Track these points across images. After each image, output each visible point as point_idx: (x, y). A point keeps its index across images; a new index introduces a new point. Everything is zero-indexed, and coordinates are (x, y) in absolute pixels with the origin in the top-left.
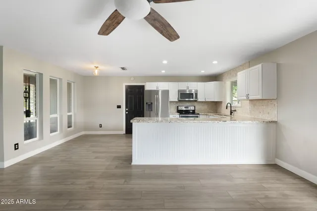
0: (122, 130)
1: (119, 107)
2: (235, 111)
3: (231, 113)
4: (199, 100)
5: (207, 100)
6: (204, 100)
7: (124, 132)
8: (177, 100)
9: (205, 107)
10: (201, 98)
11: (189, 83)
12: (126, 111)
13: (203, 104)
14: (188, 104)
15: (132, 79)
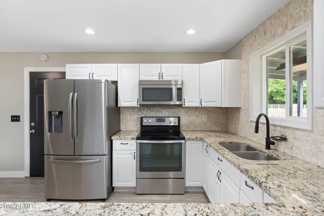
0: (22, 169)
1: (16, 119)
2: (284, 139)
3: (269, 144)
4: (187, 104)
5: (204, 104)
6: (198, 105)
7: (26, 173)
8: (135, 104)
9: (202, 119)
10: (190, 99)
11: (164, 65)
12: (31, 128)
13: (197, 113)
14: (163, 113)
15: (44, 58)
